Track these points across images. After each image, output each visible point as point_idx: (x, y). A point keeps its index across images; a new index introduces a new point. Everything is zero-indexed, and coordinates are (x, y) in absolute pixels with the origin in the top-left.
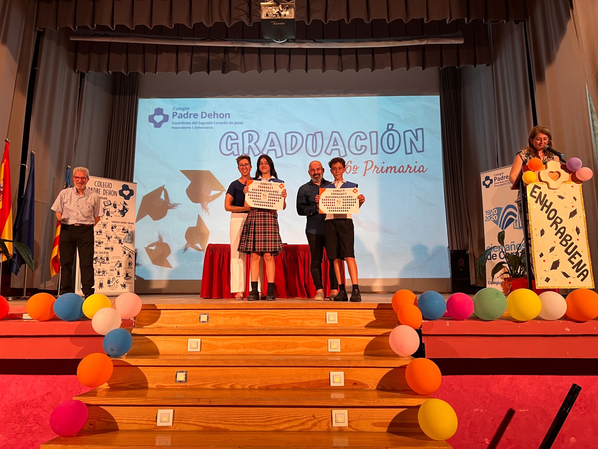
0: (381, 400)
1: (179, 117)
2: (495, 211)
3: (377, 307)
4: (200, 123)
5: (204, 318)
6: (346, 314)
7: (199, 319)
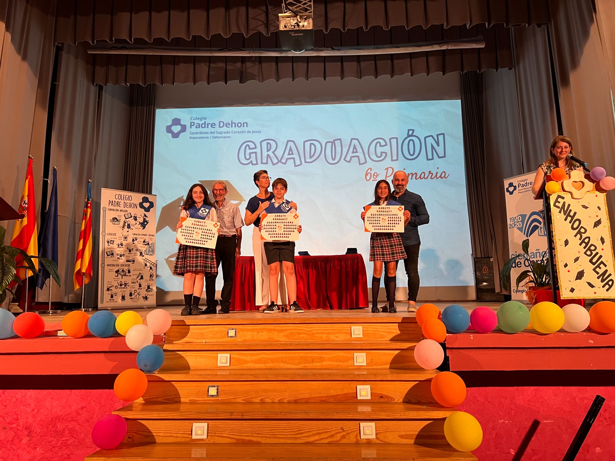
0: (407, 413)
1: (196, 127)
2: (519, 218)
3: (402, 321)
4: (218, 132)
5: (232, 333)
6: (371, 328)
7: (227, 334)
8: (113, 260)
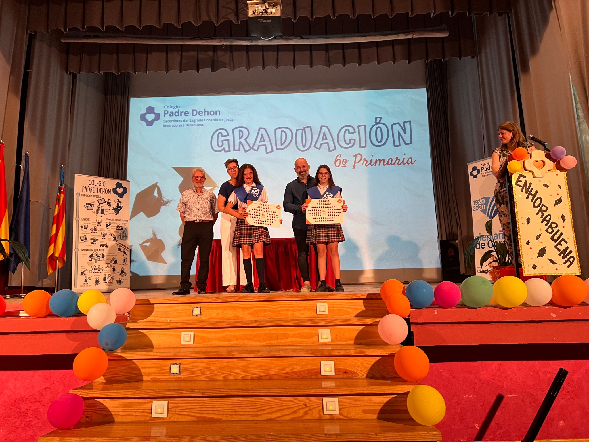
0: (370, 388)
1: (170, 115)
2: (483, 200)
3: (366, 297)
4: (191, 120)
5: (197, 311)
6: (336, 305)
7: (192, 312)
8: (87, 245)
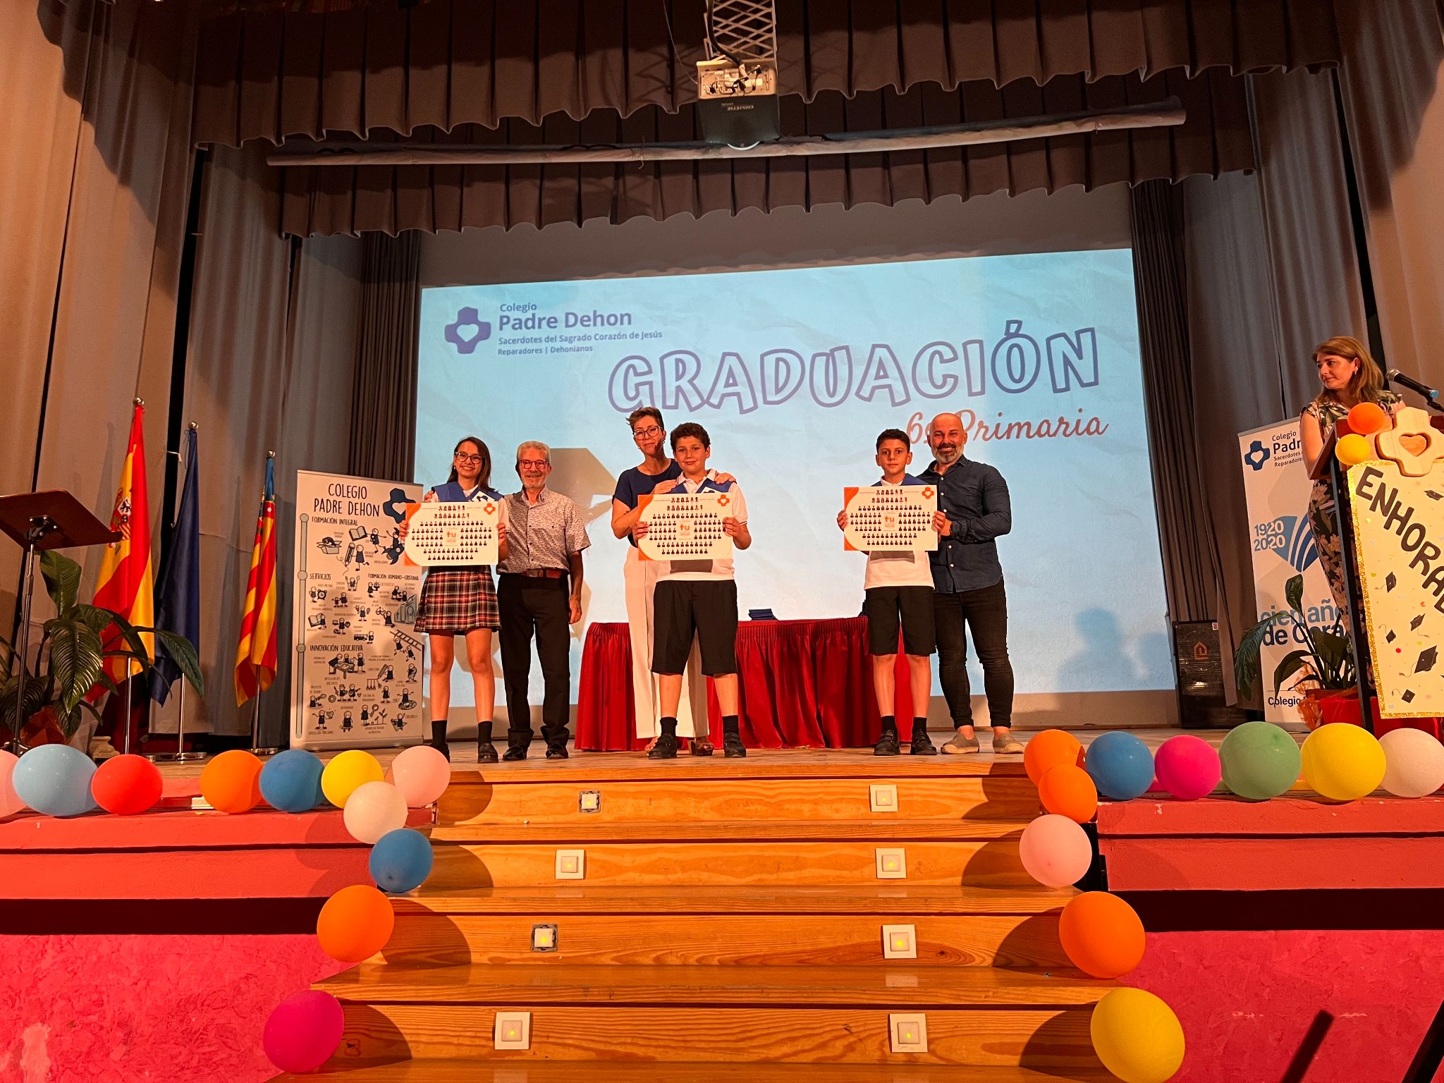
0: (1002, 990)
1: (513, 327)
2: (1279, 525)
3: (990, 772)
4: (564, 338)
5: (589, 801)
6: (918, 789)
7: (578, 804)
8: (324, 637)
